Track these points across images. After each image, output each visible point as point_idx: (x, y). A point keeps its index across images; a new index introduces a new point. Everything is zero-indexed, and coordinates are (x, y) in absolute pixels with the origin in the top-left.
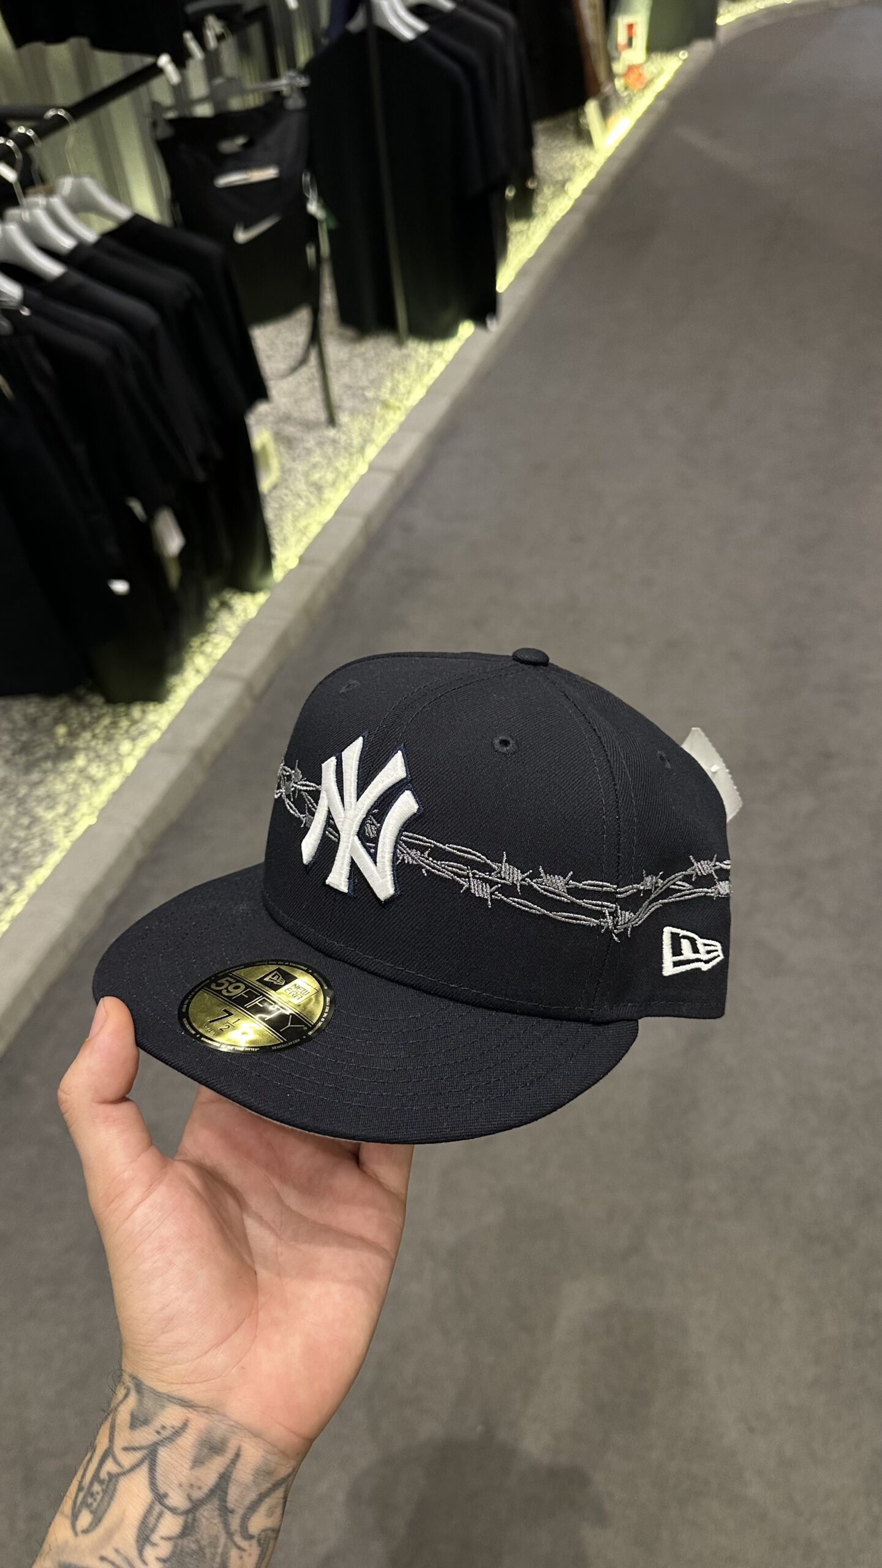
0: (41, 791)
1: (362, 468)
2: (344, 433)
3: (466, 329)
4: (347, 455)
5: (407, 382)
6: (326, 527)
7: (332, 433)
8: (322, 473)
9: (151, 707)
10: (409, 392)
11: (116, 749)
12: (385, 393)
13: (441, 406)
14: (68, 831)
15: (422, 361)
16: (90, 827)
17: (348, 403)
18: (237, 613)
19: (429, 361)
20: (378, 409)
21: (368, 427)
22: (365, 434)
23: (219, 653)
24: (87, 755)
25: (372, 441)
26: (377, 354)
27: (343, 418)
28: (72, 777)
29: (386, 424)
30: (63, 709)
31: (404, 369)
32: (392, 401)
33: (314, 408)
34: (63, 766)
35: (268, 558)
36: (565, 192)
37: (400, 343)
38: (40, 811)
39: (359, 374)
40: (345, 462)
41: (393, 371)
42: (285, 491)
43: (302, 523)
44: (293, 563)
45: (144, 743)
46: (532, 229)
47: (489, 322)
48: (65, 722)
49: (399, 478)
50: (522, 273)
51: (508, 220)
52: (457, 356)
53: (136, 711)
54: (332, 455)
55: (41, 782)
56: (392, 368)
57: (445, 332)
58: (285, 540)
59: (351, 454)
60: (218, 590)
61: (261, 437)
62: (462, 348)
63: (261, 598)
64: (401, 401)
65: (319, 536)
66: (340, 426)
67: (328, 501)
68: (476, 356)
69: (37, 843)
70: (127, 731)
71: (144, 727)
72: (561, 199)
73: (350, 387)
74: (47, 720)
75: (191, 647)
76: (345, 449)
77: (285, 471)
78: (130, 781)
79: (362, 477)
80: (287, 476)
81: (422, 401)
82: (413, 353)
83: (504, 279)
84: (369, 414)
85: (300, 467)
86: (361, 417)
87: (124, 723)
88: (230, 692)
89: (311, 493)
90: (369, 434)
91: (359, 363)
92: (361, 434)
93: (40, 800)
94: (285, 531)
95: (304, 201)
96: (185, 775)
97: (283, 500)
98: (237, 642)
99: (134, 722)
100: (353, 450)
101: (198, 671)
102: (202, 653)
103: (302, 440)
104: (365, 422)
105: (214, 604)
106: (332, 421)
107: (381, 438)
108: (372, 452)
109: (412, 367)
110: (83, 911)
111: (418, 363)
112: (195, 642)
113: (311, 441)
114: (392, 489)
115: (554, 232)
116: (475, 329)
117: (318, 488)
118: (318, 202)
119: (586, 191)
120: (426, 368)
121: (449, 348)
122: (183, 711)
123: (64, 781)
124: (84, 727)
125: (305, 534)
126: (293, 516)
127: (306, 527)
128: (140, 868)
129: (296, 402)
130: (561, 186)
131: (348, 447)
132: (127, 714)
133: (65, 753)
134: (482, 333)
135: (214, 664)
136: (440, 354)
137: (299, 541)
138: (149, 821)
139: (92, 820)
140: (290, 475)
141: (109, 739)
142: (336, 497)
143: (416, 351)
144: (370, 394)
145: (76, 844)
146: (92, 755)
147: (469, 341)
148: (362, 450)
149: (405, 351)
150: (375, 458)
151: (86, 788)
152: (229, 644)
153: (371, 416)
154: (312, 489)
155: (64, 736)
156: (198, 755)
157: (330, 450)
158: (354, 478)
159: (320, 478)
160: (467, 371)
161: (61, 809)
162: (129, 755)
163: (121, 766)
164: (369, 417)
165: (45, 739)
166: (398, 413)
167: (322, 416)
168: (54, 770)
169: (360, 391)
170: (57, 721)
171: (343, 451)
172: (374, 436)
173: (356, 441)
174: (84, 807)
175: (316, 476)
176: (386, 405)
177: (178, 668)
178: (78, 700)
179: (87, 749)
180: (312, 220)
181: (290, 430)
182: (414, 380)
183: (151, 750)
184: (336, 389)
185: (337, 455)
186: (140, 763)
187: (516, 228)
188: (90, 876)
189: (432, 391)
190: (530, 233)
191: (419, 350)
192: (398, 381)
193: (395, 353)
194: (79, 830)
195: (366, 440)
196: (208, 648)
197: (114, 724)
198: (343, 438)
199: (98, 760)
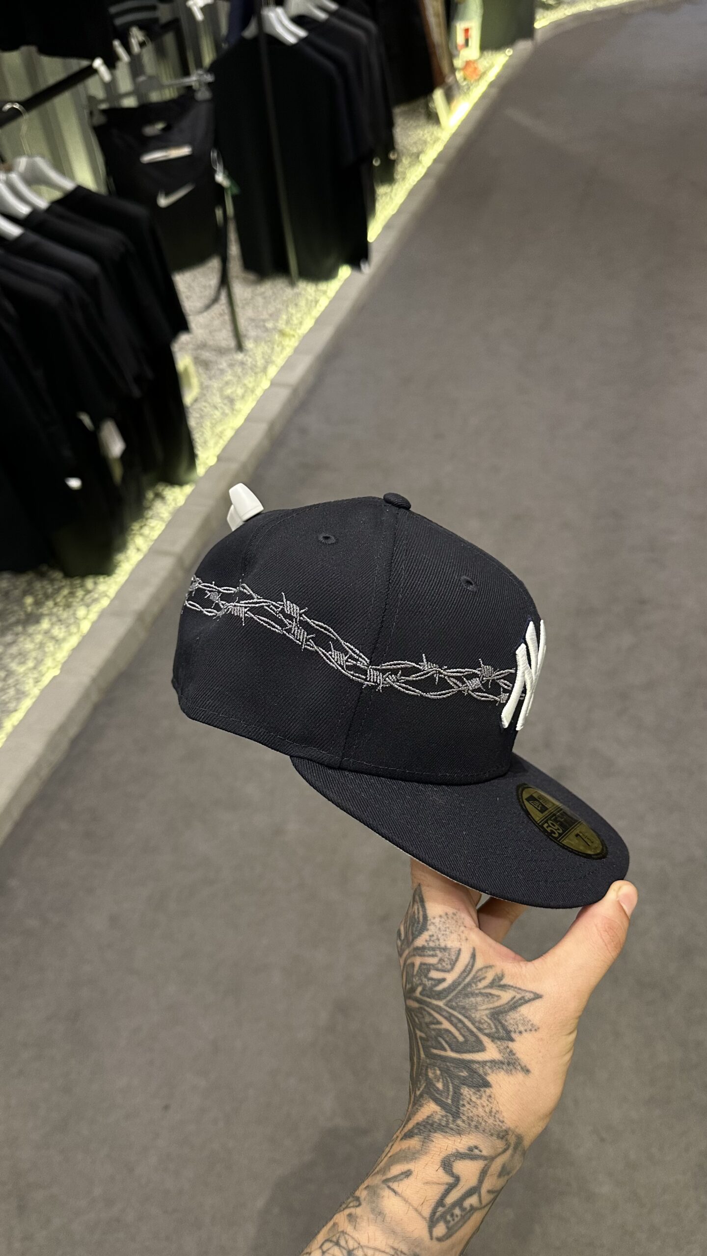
0: (14, 650)
1: (265, 384)
2: (250, 357)
3: (345, 271)
4: (253, 374)
5: (299, 315)
6: (238, 432)
7: (240, 356)
8: (234, 389)
9: (101, 579)
10: (301, 323)
11: (74, 614)
12: (282, 324)
13: (327, 333)
14: (37, 681)
15: (310, 298)
16: (55, 677)
17: (252, 333)
18: (169, 502)
19: (315, 298)
20: (277, 337)
21: (269, 351)
22: (267, 357)
23: (155, 534)
24: (50, 620)
25: (273, 362)
26: (274, 293)
27: (249, 344)
28: (39, 638)
29: (283, 348)
30: (30, 583)
31: (296, 305)
32: (288, 330)
33: (225, 337)
34: (31, 629)
35: (192, 457)
36: (420, 162)
37: (292, 284)
38: (13, 666)
39: (260, 309)
40: (252, 379)
41: (287, 306)
42: (204, 404)
43: (219, 429)
44: (212, 461)
45: (96, 609)
46: (394, 191)
47: (362, 266)
48: (31, 594)
49: (295, 391)
50: (387, 227)
51: (375, 184)
52: (338, 293)
53: (89, 583)
54: (241, 374)
55: (14, 642)
56: (286, 304)
57: (328, 275)
58: (205, 442)
59: (256, 373)
60: (153, 484)
61: (183, 361)
62: (342, 287)
63: (188, 489)
64: (295, 330)
65: (232, 438)
66: (247, 351)
67: (239, 411)
68: (353, 293)
69: (12, 692)
70: (82, 600)
71: (96, 596)
72: (416, 167)
73: (252, 320)
74: (17, 593)
75: (132, 530)
76: (251, 369)
77: (204, 388)
78: (85, 640)
79: (266, 392)
80: (205, 392)
81: (311, 330)
82: (303, 292)
83: (374, 232)
84: (269, 341)
85: (215, 384)
86: (263, 344)
87: (80, 593)
88: (166, 565)
89: (225, 404)
90: (270, 357)
91: (260, 301)
92: (263, 357)
93: (13, 657)
94: (205, 436)
95: (213, 172)
96: (131, 633)
97: (202, 410)
98: (169, 525)
99: (88, 592)
100: (258, 370)
101: (138, 550)
102: (141, 535)
103: (216, 363)
104: (266, 348)
105: (150, 495)
106: (240, 347)
107: (280, 360)
108: (272, 371)
109: (302, 303)
110: (51, 745)
111: (307, 300)
112: (136, 526)
113: (223, 363)
114: (289, 401)
115: (412, 193)
116: (352, 271)
117: (231, 401)
118: (224, 173)
119: (435, 161)
120: (313, 304)
121: (332, 287)
122: (127, 581)
123: (32, 641)
124: (47, 597)
125: (221, 437)
126: (212, 423)
127: (222, 432)
128: (97, 709)
129: (210, 332)
130: (416, 157)
131: (253, 367)
132: (82, 586)
133: (33, 619)
134: (357, 274)
135: (151, 543)
136: (325, 292)
137: (216, 443)
138: (102, 671)
139: (56, 672)
140: (207, 391)
141: (68, 606)
142: (246, 407)
143: (305, 290)
144: (270, 325)
145: (43, 691)
146: (54, 619)
147: (347, 281)
148: (265, 370)
149: (296, 290)
150: (275, 376)
151: (50, 647)
152: (163, 527)
153: (271, 342)
154: (226, 401)
155: (30, 605)
156: (140, 617)
157: (239, 370)
158: (259, 392)
159: (232, 393)
160: (346, 305)
161: (30, 664)
162: (84, 618)
163: (79, 628)
164: (269, 343)
165: (16, 608)
166: (293, 339)
167: (232, 343)
168: (24, 632)
169: (262, 323)
170: (25, 593)
171: (250, 371)
172: (274, 358)
173: (260, 362)
174: (49, 662)
175: (228, 391)
176: (282, 333)
177: (122, 547)
178: (42, 575)
179: (51, 614)
180: (219, 186)
181: (206, 355)
182: (305, 313)
183: (102, 614)
184: (242, 322)
185: (245, 374)
186: (94, 624)
187: (382, 190)
188: (56, 717)
189: (319, 321)
190: (393, 195)
191: (307, 289)
192: (292, 314)
193: (289, 292)
194: (46, 680)
195: (268, 362)
196: (146, 531)
197: (72, 594)
198: (250, 360)
199: (59, 623)
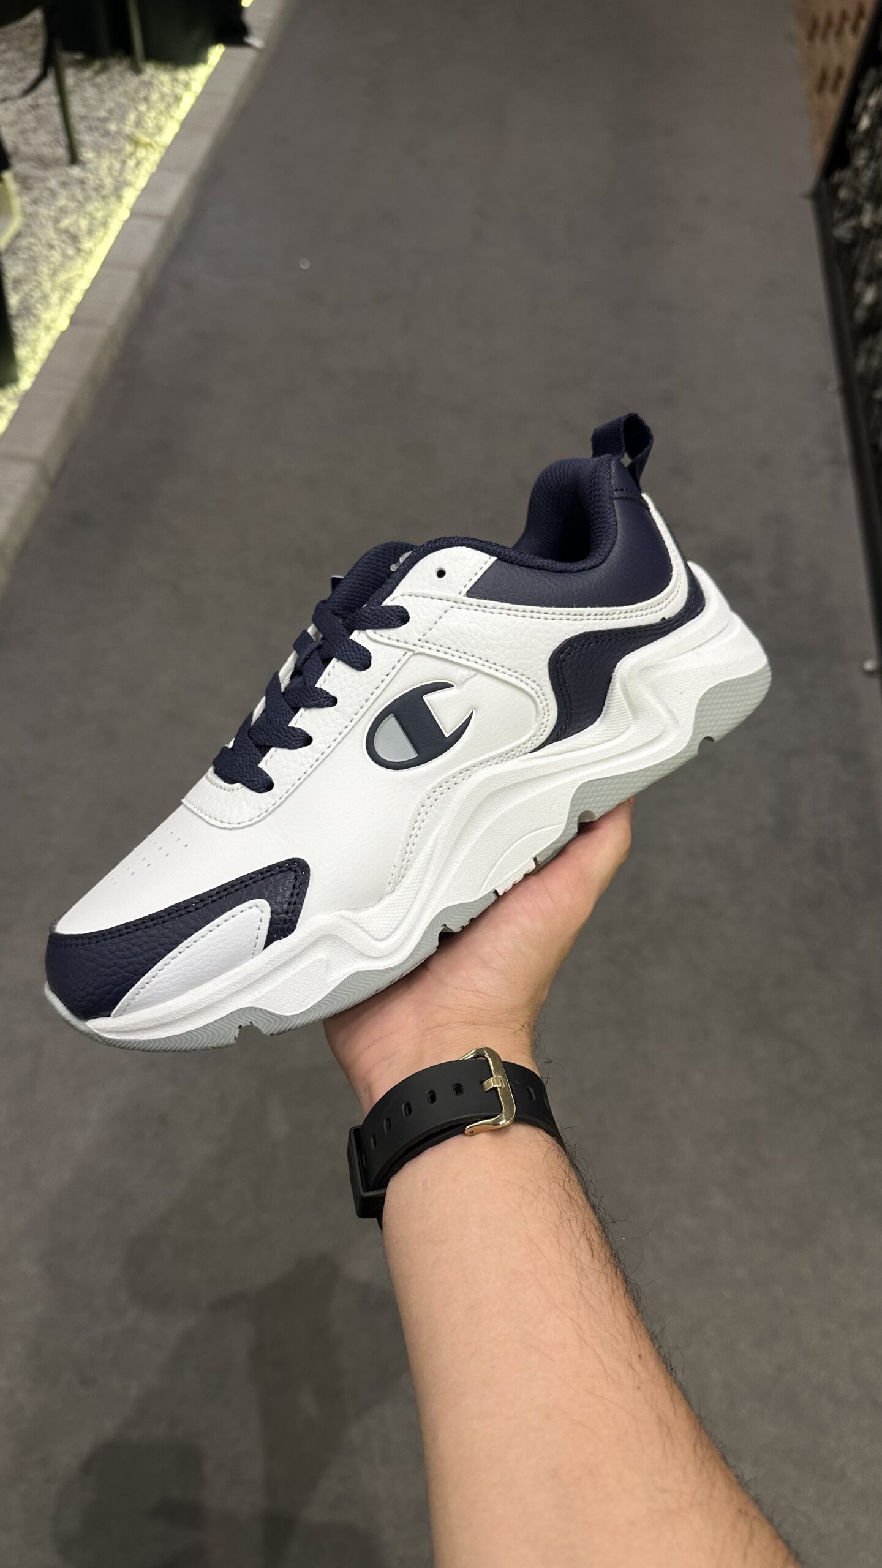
1: (123, 214)
2: (91, 172)
3: (217, 52)
4: (101, 198)
5: (154, 116)
6: (95, 283)
7: (76, 171)
8: (74, 219)
10: (160, 127)
12: (130, 127)
13: (204, 141)
15: (165, 90)
19: (174, 92)
20: (126, 145)
21: (119, 166)
22: (117, 174)
25: (127, 184)
26: (109, 81)
27: (87, 154)
29: (140, 162)
31: (146, 99)
32: (141, 137)
37: (137, 70)
40: (100, 206)
41: (133, 101)
42: (32, 240)
43: (62, 277)
44: (63, 324)
47: (241, 43)
49: (171, 221)
52: (208, 84)
54: (81, 198)
56: (131, 97)
57: (191, 57)
58: (45, 297)
59: (105, 197)
62: (214, 73)
64: (152, 137)
65: (90, 290)
66: (86, 164)
67: (90, 253)
73: (88, 119)
76: (96, 190)
79: (126, 223)
81: (177, 136)
82: (155, 82)
84: (117, 151)
85: (45, 212)
86: (107, 155)
89: (65, 242)
90: (121, 174)
92: (112, 175)
94: (43, 287)
100: (105, 192)
104: (113, 160)
106: (74, 159)
107: (139, 179)
108: (130, 196)
109: (155, 97)
111: (162, 93)
113: (53, 181)
114: (164, 238)
116: (227, 51)
117: (73, 237)
120: (173, 100)
121: (199, 76)
125: (70, 291)
127: (70, 284)
131: (99, 188)
134: (236, 55)
136: (187, 84)
142: (100, 247)
143: (157, 78)
144: (112, 127)
147: (223, 64)
148: (118, 193)
149: (143, 78)
150: (136, 202)
153: (119, 153)
154: (64, 237)
157: (79, 194)
158: (115, 226)
159: (72, 225)
164: (117, 155)
166: (153, 151)
167: (61, 152)
169: (100, 124)
171: (93, 194)
172: (129, 177)
173: (108, 182)
176: (136, 143)
182: (161, 112)
185: (88, 199)
189: (188, 125)
191: (160, 77)
192: (143, 113)
193: (132, 81)
195: (120, 182)
198: (91, 177)
